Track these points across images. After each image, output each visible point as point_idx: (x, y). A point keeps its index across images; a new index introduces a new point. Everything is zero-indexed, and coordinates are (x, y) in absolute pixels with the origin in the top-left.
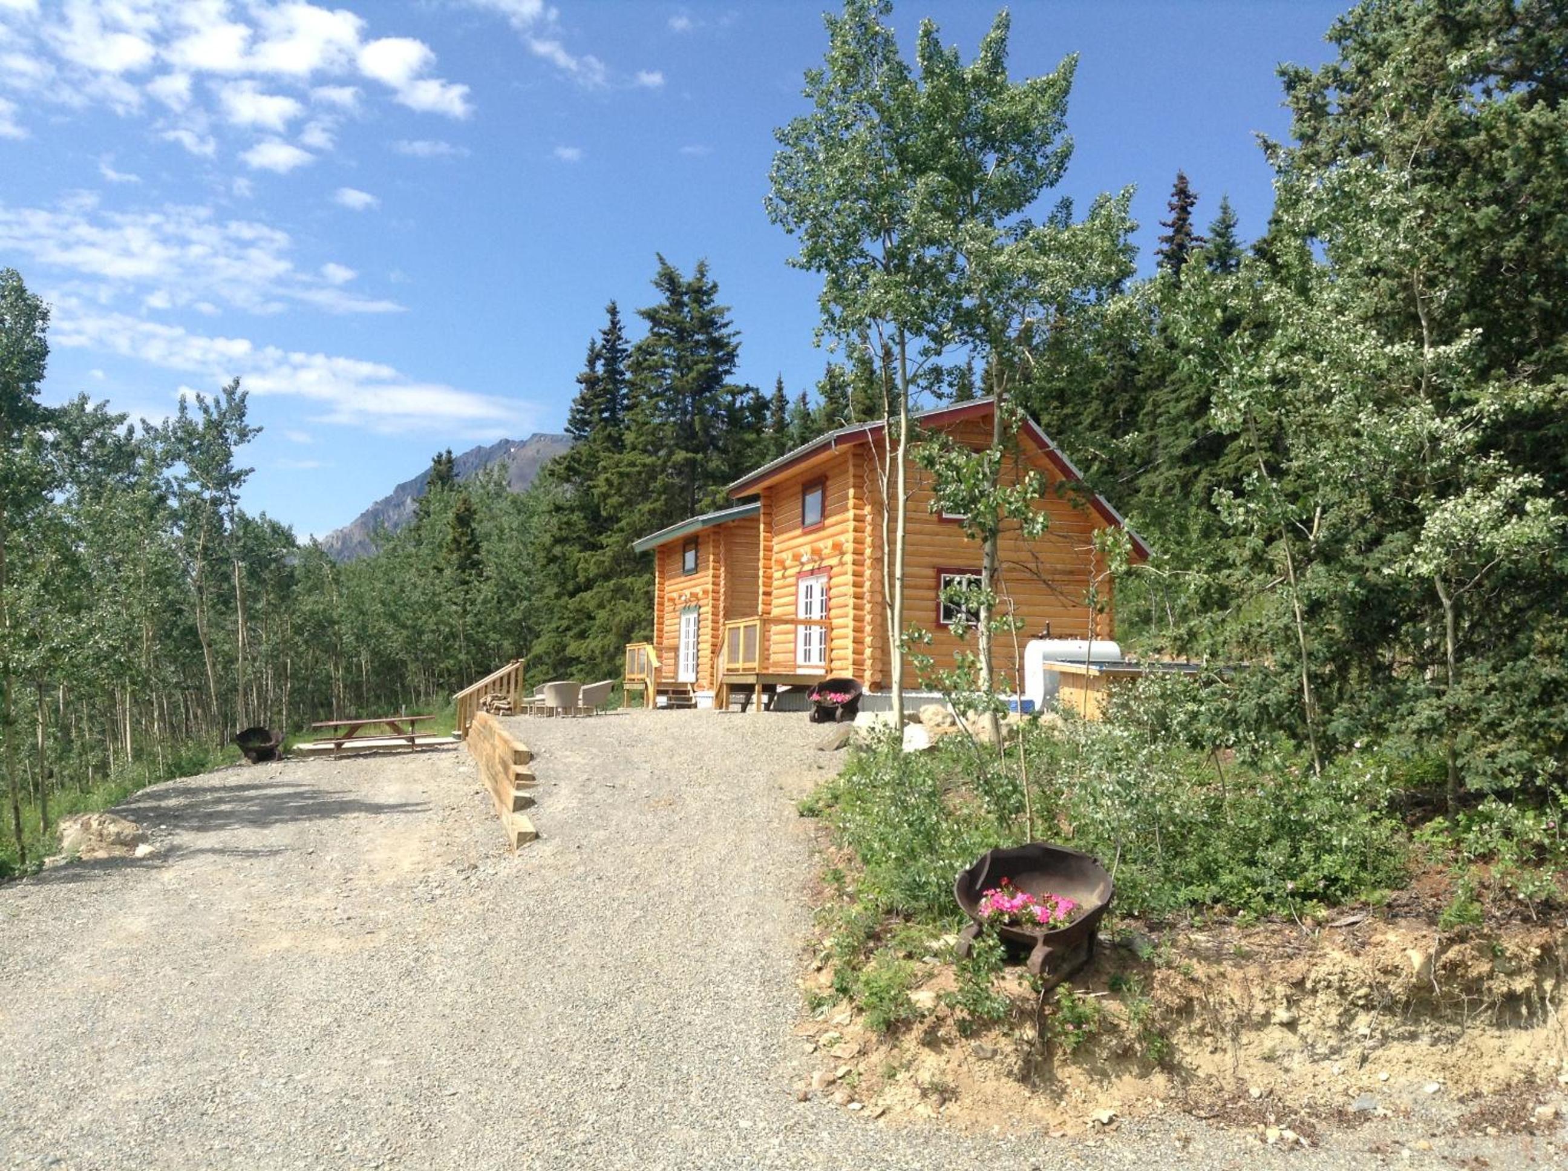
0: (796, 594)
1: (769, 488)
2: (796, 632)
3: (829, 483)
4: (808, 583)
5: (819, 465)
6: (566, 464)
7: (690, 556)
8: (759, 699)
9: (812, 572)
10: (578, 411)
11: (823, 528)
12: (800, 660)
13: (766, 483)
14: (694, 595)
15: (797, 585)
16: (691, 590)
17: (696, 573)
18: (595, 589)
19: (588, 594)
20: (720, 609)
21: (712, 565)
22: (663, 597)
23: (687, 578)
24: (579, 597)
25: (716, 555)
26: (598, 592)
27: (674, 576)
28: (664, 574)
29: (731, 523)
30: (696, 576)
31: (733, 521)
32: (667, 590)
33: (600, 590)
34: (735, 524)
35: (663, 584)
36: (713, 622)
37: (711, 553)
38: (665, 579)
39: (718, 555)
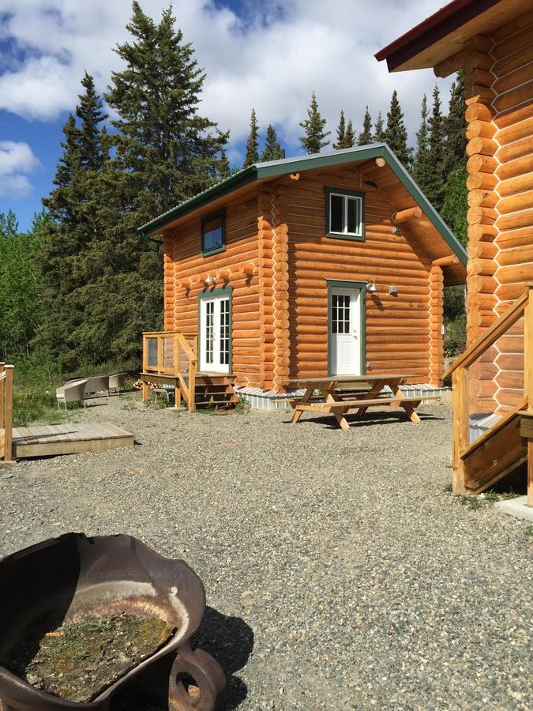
14: (223, 278)
16: (221, 270)
17: (225, 251)
18: (88, 286)
19: (83, 290)
20: (273, 288)
21: (261, 233)
22: (172, 283)
23: (207, 259)
24: (74, 293)
25: (268, 221)
26: (91, 287)
27: (186, 260)
28: (173, 259)
29: (292, 176)
30: (225, 254)
31: (295, 174)
32: (177, 276)
33: (93, 286)
34: (297, 177)
35: (172, 269)
36: (266, 304)
37: (260, 219)
38: (174, 264)
39: (269, 221)
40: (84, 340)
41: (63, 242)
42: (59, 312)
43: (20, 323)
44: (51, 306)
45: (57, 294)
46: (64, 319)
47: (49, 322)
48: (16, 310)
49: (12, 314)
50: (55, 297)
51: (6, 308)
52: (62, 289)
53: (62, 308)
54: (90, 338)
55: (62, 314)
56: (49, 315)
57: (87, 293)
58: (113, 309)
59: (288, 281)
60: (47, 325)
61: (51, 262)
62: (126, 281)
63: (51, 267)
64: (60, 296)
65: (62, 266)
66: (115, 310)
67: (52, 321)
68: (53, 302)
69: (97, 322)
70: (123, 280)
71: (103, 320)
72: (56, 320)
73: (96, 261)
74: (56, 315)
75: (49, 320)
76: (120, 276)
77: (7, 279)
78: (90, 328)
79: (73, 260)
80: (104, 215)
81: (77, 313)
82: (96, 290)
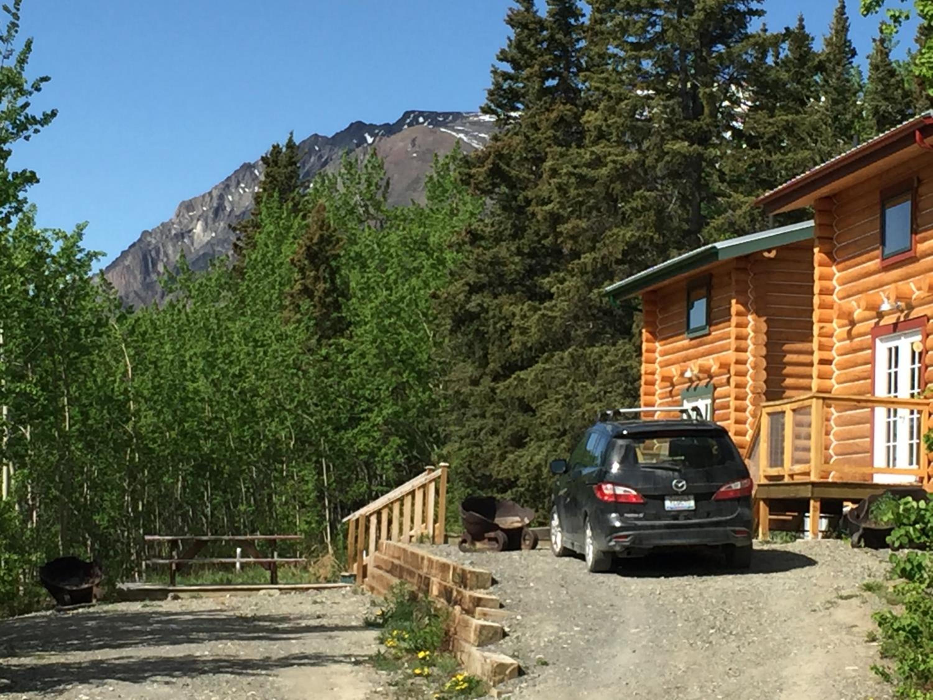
0: (872, 361)
1: (827, 198)
2: (871, 420)
3: (922, 190)
4: (892, 344)
5: (903, 163)
6: (488, 165)
7: (700, 308)
8: (815, 524)
9: (895, 327)
10: (506, 76)
11: (914, 259)
12: (880, 460)
13: (824, 190)
14: (707, 372)
15: (872, 347)
16: (700, 361)
17: (709, 334)
18: (539, 366)
19: (528, 374)
20: (748, 390)
21: (734, 320)
22: (653, 374)
23: (693, 342)
24: (512, 380)
25: (742, 304)
26: (545, 370)
27: (671, 340)
28: (655, 336)
29: (766, 254)
30: (709, 338)
31: (769, 251)
32: (660, 362)
33: (547, 366)
34: (773, 254)
35: (654, 351)
36: (737, 410)
37: (734, 301)
38: (657, 344)
39: (744, 305)
40: (527, 470)
41: (499, 263)
42: (483, 416)
43: (395, 441)
44: (465, 404)
45: (481, 377)
46: (494, 432)
47: (462, 438)
48: (388, 411)
49: (380, 420)
50: (475, 382)
51: (365, 405)
52: (491, 366)
53: (491, 408)
54: (538, 467)
55: (490, 422)
56: (460, 422)
57: (537, 380)
58: (580, 412)
59: (765, 382)
60: (457, 445)
61: (472, 306)
62: (607, 359)
63: (472, 317)
64: (487, 382)
65: (494, 317)
66: (584, 414)
67: (468, 436)
68: (472, 395)
69: (552, 436)
70: (601, 357)
71: (564, 433)
72: (476, 434)
73: (555, 317)
74: (478, 423)
75: (463, 433)
76: (596, 350)
77: (370, 338)
78: (540, 447)
79: (514, 315)
80: (572, 233)
81: (521, 418)
82: (553, 374)
